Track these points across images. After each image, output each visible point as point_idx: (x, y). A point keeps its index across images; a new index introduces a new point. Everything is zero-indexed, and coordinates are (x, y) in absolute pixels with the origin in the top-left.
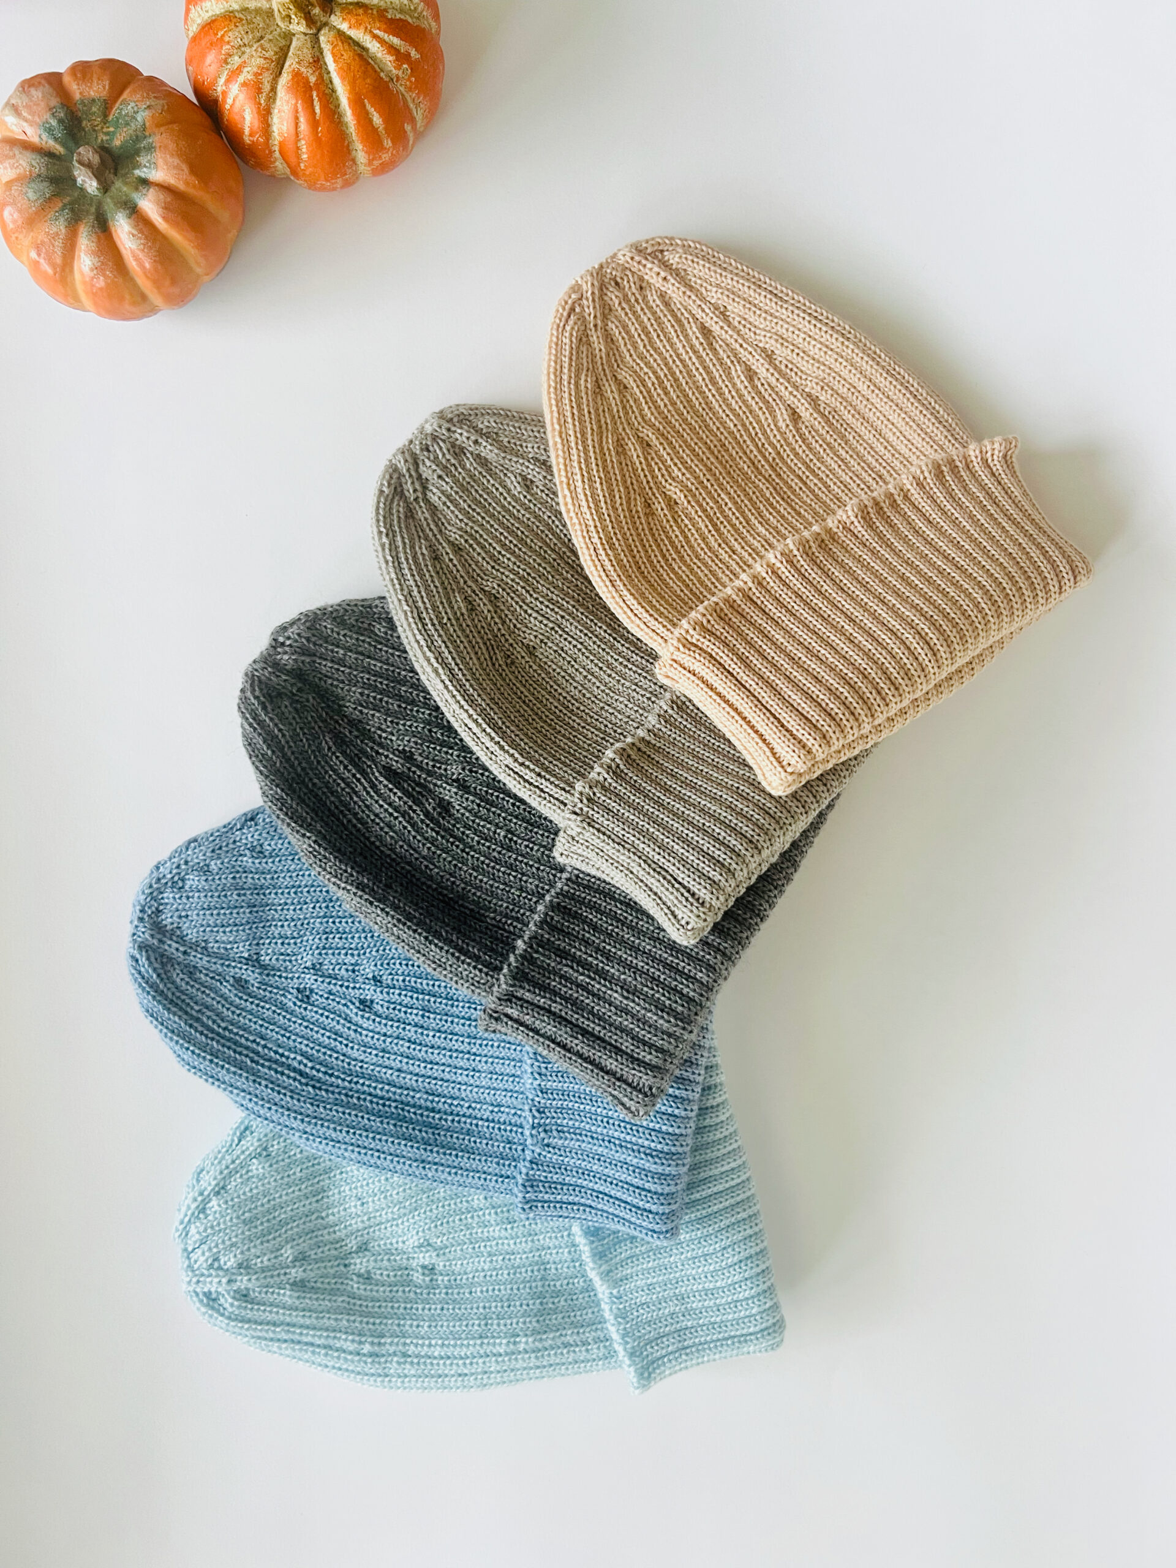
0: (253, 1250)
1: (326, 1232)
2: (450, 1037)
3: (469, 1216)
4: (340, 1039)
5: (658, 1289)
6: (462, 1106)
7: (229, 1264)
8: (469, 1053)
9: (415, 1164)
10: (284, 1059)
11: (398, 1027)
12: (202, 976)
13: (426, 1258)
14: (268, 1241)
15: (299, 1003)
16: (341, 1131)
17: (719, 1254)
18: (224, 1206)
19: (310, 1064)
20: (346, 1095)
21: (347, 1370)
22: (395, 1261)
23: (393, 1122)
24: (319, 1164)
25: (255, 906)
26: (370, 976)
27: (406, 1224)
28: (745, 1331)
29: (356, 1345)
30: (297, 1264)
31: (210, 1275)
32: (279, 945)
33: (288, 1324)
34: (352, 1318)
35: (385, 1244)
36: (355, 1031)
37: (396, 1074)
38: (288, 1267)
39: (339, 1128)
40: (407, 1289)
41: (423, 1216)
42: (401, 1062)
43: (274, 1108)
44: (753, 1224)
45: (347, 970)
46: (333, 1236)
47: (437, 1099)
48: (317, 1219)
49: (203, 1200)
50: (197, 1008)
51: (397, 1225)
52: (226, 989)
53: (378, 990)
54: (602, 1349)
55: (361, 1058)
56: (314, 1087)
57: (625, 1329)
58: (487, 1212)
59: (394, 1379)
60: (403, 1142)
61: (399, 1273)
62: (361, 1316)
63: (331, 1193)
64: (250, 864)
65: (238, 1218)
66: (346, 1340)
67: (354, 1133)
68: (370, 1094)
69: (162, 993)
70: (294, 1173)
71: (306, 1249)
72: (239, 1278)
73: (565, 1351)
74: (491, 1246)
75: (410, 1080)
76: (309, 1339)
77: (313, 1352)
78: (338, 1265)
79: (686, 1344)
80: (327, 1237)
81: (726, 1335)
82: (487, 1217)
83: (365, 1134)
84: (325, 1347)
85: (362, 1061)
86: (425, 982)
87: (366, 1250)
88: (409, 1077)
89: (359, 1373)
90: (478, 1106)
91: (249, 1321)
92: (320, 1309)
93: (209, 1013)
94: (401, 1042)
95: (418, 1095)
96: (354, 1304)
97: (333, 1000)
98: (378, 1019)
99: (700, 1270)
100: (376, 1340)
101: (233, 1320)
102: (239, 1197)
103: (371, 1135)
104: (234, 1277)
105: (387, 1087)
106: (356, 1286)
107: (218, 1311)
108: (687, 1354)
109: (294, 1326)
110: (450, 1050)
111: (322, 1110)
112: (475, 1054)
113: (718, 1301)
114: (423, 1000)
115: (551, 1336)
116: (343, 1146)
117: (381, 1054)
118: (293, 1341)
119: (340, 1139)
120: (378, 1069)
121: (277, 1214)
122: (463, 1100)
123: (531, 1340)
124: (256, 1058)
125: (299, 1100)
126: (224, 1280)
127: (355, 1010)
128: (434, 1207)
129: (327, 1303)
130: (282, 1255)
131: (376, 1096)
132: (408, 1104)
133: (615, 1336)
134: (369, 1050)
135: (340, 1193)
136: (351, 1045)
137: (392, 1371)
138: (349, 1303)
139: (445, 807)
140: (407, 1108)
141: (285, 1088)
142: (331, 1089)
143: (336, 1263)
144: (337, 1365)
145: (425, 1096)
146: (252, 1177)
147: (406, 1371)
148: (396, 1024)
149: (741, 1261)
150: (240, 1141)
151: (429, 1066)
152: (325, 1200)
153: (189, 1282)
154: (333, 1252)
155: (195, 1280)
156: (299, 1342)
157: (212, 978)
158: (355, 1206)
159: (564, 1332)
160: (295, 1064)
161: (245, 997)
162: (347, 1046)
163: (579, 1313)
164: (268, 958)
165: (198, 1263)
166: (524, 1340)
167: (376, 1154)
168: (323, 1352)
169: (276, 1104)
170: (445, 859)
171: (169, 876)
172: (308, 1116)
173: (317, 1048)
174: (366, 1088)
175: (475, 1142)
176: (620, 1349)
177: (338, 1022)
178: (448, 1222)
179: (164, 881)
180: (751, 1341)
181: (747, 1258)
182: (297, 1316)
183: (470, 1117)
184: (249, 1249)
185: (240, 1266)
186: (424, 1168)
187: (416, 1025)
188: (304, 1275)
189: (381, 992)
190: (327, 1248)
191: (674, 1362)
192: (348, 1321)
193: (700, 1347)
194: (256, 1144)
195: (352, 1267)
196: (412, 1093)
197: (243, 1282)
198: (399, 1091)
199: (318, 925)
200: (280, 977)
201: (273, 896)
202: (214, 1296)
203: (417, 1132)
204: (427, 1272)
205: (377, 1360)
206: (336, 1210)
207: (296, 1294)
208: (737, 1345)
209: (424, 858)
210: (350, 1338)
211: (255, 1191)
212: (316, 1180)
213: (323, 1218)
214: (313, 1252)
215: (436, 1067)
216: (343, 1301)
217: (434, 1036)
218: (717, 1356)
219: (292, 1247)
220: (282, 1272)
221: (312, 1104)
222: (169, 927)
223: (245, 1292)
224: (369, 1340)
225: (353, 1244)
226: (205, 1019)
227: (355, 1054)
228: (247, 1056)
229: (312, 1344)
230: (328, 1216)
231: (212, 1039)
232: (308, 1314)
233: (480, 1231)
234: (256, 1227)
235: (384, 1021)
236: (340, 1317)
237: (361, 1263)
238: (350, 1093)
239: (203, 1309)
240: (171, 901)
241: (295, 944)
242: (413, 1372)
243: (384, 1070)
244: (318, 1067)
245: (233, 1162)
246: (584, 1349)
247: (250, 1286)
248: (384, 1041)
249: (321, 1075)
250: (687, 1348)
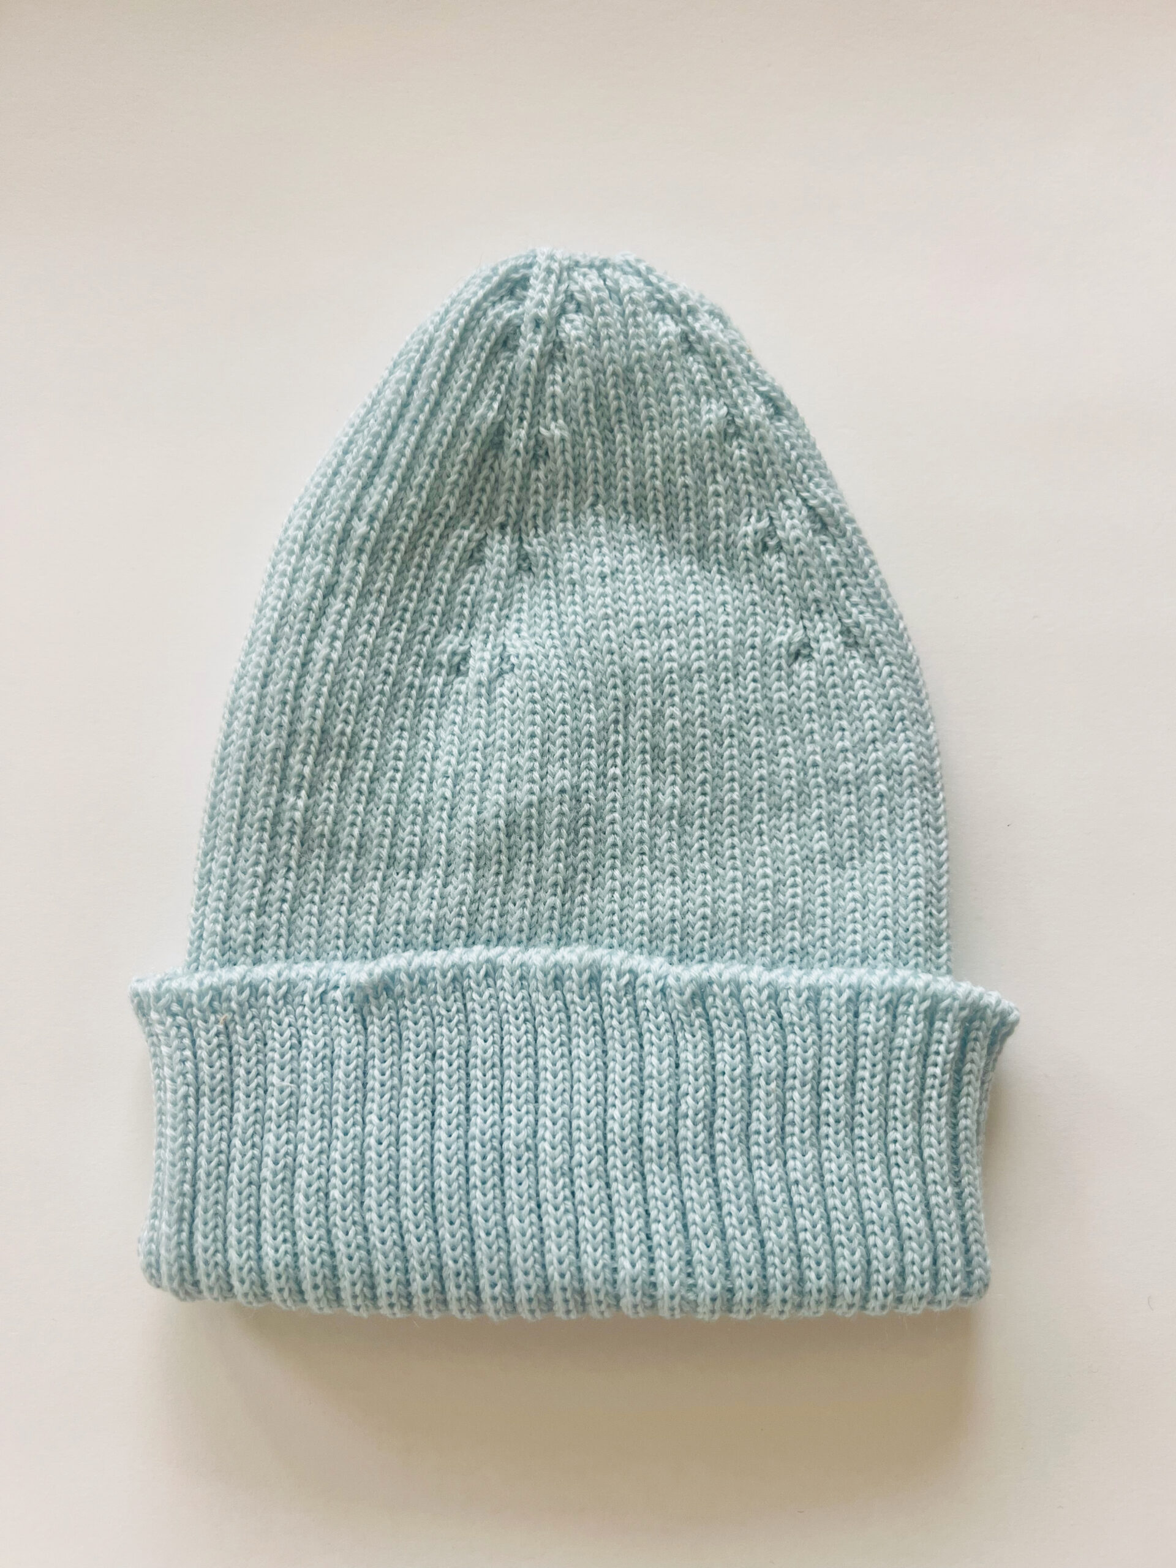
0: (579, 371)
1: (569, 504)
5: (320, 1076)
7: (568, 327)
13: (480, 663)
14: (586, 401)
17: (357, 1216)
18: (664, 342)
21: (331, 484)
22: (490, 610)
24: (687, 520)
27: (549, 643)
28: (198, 1222)
29: (370, 509)
30: (532, 443)
31: (556, 294)
33: (437, 403)
34: (415, 515)
35: (521, 601)
38: (531, 426)
40: (436, 620)
46: (558, 516)
48: (597, 496)
49: (679, 311)
51: (549, 628)
54: (241, 938)
57: (266, 994)
59: (293, 559)
61: (466, 612)
62: (415, 531)
63: (632, 527)
65: (639, 360)
66: (384, 495)
70: (684, 474)
71: (550, 464)
72: (539, 338)
73: (260, 869)
76: (402, 432)
77: (377, 435)
78: (508, 515)
79: (205, 1100)
80: (559, 504)
81: (201, 1185)
84: (381, 458)
87: (519, 567)
89: (320, 503)
91: (463, 338)
92: (448, 465)
96: (436, 525)
99: (336, 1168)
100: (368, 546)
101: (472, 313)
102: (673, 369)
104: (543, 329)
106: (466, 533)
107: (492, 292)
108: (186, 1097)
109: (433, 413)
113: (267, 1186)
115: (294, 852)
118: (405, 405)
121: (625, 426)
123: (298, 815)
126: (544, 312)
128: (567, 695)
129: (453, 477)
130: (555, 419)
133: (259, 972)
135: (630, 543)
137: (308, 560)
138: (441, 515)
143: (512, 510)
144: (343, 470)
146: (698, 401)
147: (301, 583)
149: (333, 1254)
150: (762, 394)
152: (623, 517)
153: (551, 257)
154: (531, 510)
155: (555, 266)
156: (401, 416)
158: (602, 564)
159: (292, 875)
165: (580, 279)
166: (301, 803)
168: (375, 452)
176: (236, 973)
178: (534, 713)
180: (180, 1231)
181: (334, 1268)
182: (448, 420)
184: (583, 364)
185: (559, 345)
188: (509, 451)
190: (541, 499)
191: (178, 1067)
192: (413, 507)
193: (191, 1126)
194: (752, 419)
195: (498, 537)
197: (531, 344)
202: (519, 292)
204: (457, 659)
205: (336, 539)
206: (602, 529)
207: (484, 428)
208: (178, 1202)
210: (386, 503)
211: (674, 399)
212: (661, 507)
213: (593, 505)
214: (541, 474)
216: (447, 506)
218: (168, 1156)
219: (563, 440)
220: (527, 414)
223: (511, 343)
224: (373, 535)
225: (536, 546)
229: (390, 437)
230: (597, 515)
232: (445, 440)
234: (615, 386)
236: (424, 494)
237: (500, 552)
239: (502, 270)
242: (297, 594)
245: (731, 374)
246: (254, 903)
247: (521, 354)
250: (197, 1101)
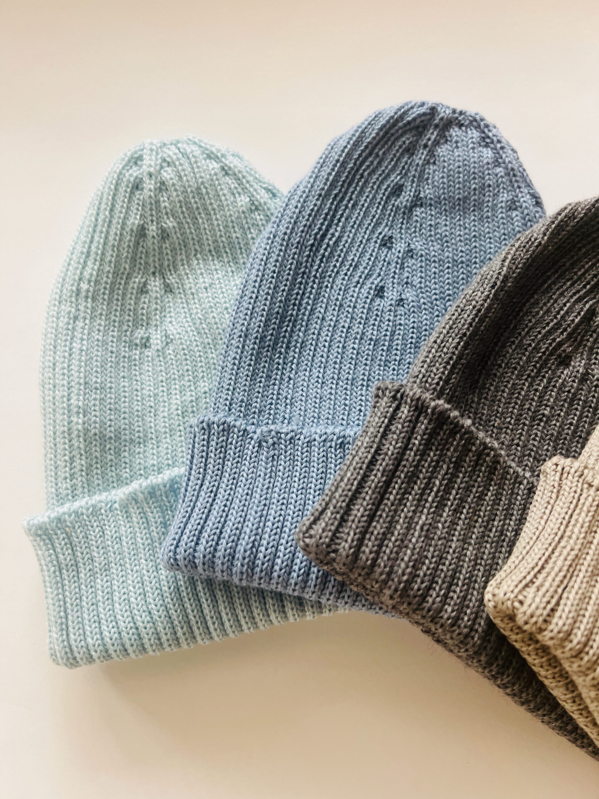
0: (175, 194)
1: (184, 257)
2: (353, 362)
3: (191, 378)
4: (351, 269)
5: (116, 547)
6: (290, 372)
7: (165, 174)
8: (339, 379)
9: (244, 329)
10: (336, 222)
11: (361, 318)
12: (405, 159)
13: (156, 340)
14: (181, 207)
15: (381, 237)
16: (275, 266)
17: (144, 608)
18: (213, 172)
19: (331, 243)
20: (304, 273)
21: (67, 270)
22: (155, 315)
23: (281, 311)
24: (241, 253)
25: (464, 203)
26: (403, 296)
27: (186, 325)
28: (71, 629)
29: (88, 277)
30: (160, 232)
31: (157, 159)
32: (429, 223)
33: (110, 222)
34: (110, 276)
35: (170, 307)
36: (358, 282)
37: (321, 316)
38: (158, 223)
39: (278, 264)
40: (130, 324)
41: (193, 339)
42: (331, 320)
43: (297, 211)
44: (171, 642)
45: (408, 278)
46: (180, 264)
47: (297, 350)
48: (196, 250)
49: (217, 157)
50: (381, 153)
51: (186, 317)
52: (394, 178)
53: (393, 302)
54: (65, 492)
55: (335, 287)
56: (312, 245)
57: (82, 514)
58: (194, 394)
59: (56, 308)
60: (263, 319)
61: (144, 318)
62: (112, 283)
63: (216, 262)
64: (500, 199)
65: (203, 183)
66: (93, 269)
67: (273, 277)
68: (304, 294)
69: (394, 125)
70: (235, 232)
71: (171, 240)
72: (153, 182)
73: (67, 458)
74: (163, 396)
75: (314, 326)
76: (96, 238)
77: (85, 242)
78: (155, 267)
79: (64, 571)
80: (179, 258)
81: (69, 611)
82: (189, 393)
83: (272, 286)
84: (88, 253)
85: (332, 287)
86: (399, 342)
87: (166, 291)
88: (318, 327)
89: (64, 280)
90: (291, 386)
91: (116, 189)
92: (121, 249)
93: (375, 163)
94: (348, 320)
95: (301, 334)
96: (121, 279)
97: (383, 265)
98: (368, 301)
99: (131, 588)
100: (90, 294)
101: (118, 177)
102: (219, 184)
103: (271, 291)
104: (153, 177)
105: (309, 308)
106: (137, 280)
107: (126, 165)
108: (54, 572)
109: (109, 226)
110: (341, 363)
111: (294, 251)
112: (337, 384)
113: (101, 604)
114: (385, 340)
115: (82, 446)
116: (262, 268)
117: (338, 303)
118: (96, 226)
119: (269, 265)
120: (325, 300)
121: (203, 215)
122: (296, 373)
123: (80, 427)
124: (338, 199)
125: (302, 231)
126: (152, 170)
127: (376, 282)
128: (200, 348)
129: (125, 255)
130: (168, 218)
131: (302, 299)
132: (294, 326)
133: (76, 505)
134: (341, 293)
135: (216, 270)
136: (346, 278)
137: (63, 307)
138: (123, 273)
139: (565, 362)
140: (291, 324)
141: (313, 221)
142: (310, 260)
143: (157, 265)
144: (72, 262)
145: (300, 340)
146: (235, 197)
147: (62, 319)
148: (364, 316)
149: (137, 628)
150: (265, 188)
151: (327, 344)
152: (210, 258)
153: (152, 144)
154: (166, 263)
155: (154, 147)
156: (94, 231)
157: (403, 168)
158: (204, 282)
159: (83, 457)
160: (331, 231)
161: (387, 193)
162: (346, 274)
163: (99, 472)
164: (418, 213)
165: (167, 151)
166: (80, 421)
167: (254, 296)
168: (85, 250)
169: (300, 212)
170: (521, 359)
171: (490, 134)
172: (289, 239)
173: (345, 250)
174: (309, 290)
175: (260, 382)
176: (65, 508)
177: (365, 268)
178: (186, 360)
179: (486, 130)
180: (62, 635)
181: (139, 635)
182: (117, 228)
183: (282, 379)
184: (176, 190)
185: (163, 183)
186: (240, 336)
187: (363, 334)
188: (150, 238)
189: (391, 305)
190: (170, 257)
191: (48, 559)
192: (109, 272)
193: (60, 585)
194: (262, 201)
195: (153, 279)
196: (303, 329)
197: (149, 185)
198: (306, 318)
199: (446, 254)
200: (402, 223)
201: (473, 218)
202: (139, 162)
203: (270, 332)
204: (144, 341)
205: (74, 295)
206: (202, 266)
207: (135, 228)
208: (59, 621)
209: (521, 340)
210: (95, 273)
211: (223, 198)
212: (228, 250)
213: (195, 255)
214: (168, 246)
215: (326, 350)
216: (125, 268)
217: (354, 348)
218: (50, 601)
219: (174, 227)
220: (154, 218)
221: (298, 243)
222: (447, 133)
223: (140, 187)
224: (91, 289)
225: (172, 279)
226: (371, 159)
227: (338, 281)
228: (340, 191)
229: (91, 242)
230: (198, 259)
231: (355, 164)
232: (117, 238)
233: (177, 387)
234: (193, 197)
235: (367, 306)
236: (112, 265)
237: (155, 286)
238: (305, 276)
239: (129, 154)
240: (470, 136)
241: (431, 236)
242: (61, 324)
243: (324, 306)
244: (329, 250)
245: (248, 182)
246: (68, 475)
247: (145, 191)
248: (349, 306)
249: (322, 251)
250: (60, 572)
